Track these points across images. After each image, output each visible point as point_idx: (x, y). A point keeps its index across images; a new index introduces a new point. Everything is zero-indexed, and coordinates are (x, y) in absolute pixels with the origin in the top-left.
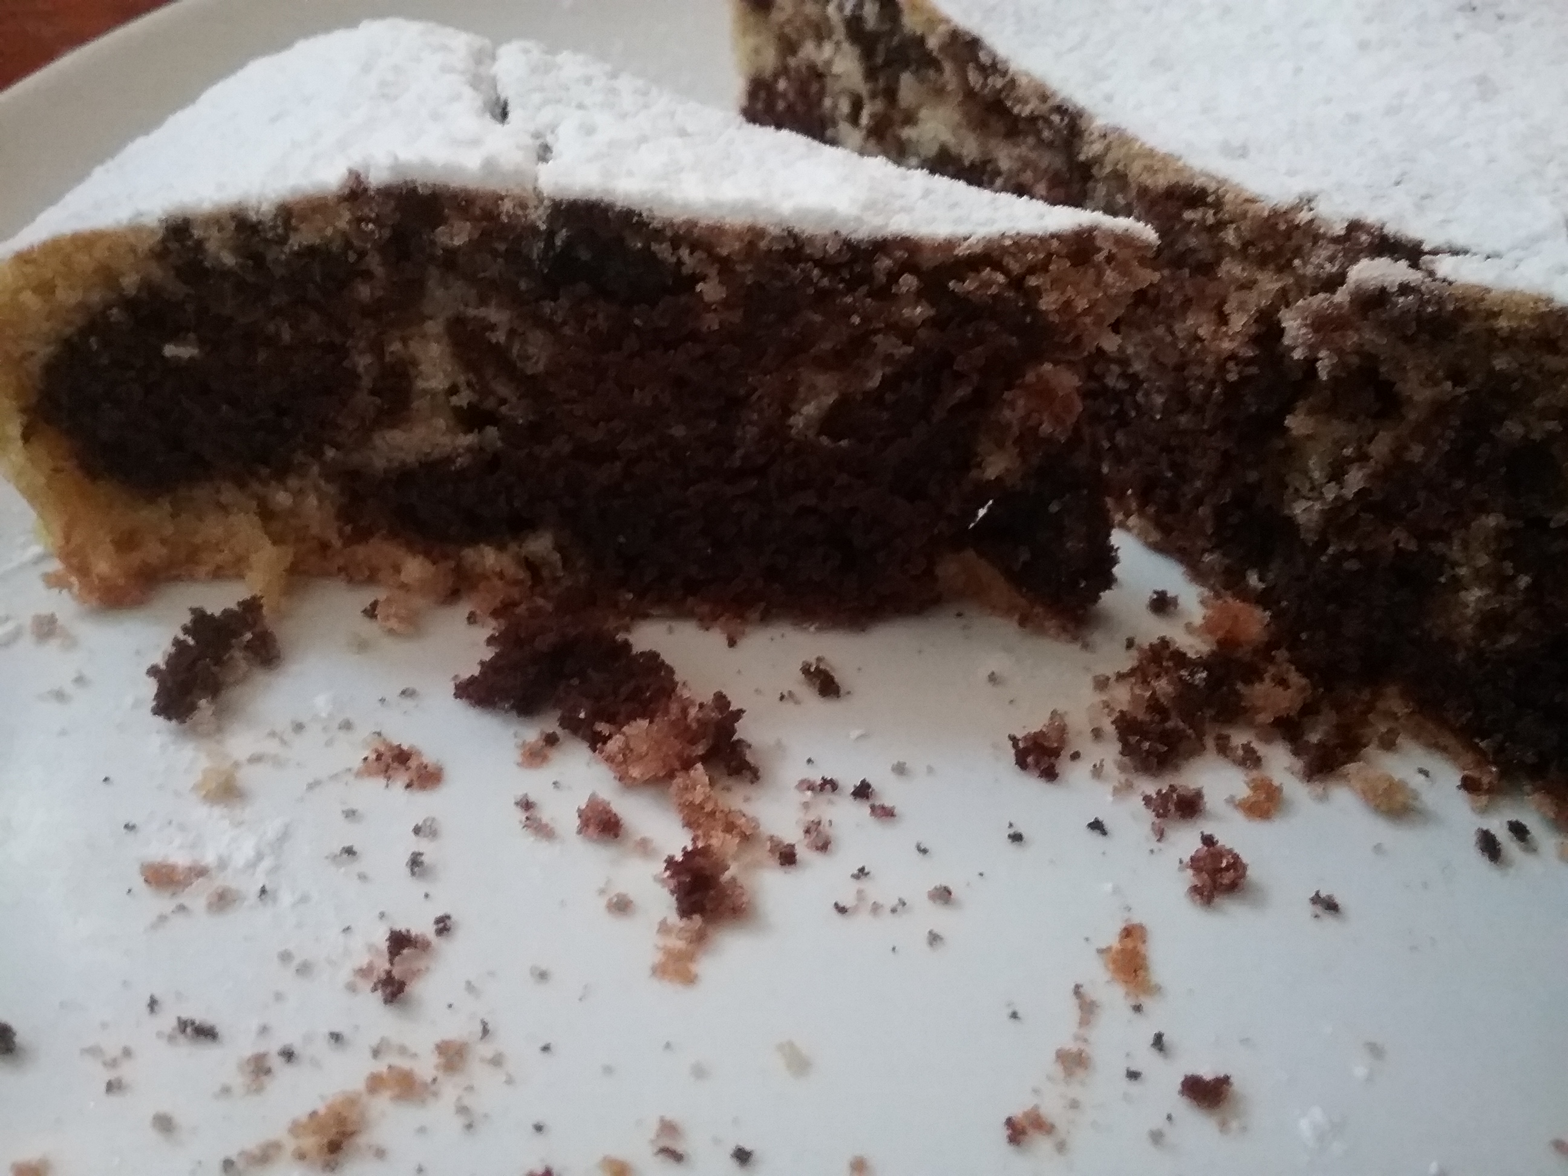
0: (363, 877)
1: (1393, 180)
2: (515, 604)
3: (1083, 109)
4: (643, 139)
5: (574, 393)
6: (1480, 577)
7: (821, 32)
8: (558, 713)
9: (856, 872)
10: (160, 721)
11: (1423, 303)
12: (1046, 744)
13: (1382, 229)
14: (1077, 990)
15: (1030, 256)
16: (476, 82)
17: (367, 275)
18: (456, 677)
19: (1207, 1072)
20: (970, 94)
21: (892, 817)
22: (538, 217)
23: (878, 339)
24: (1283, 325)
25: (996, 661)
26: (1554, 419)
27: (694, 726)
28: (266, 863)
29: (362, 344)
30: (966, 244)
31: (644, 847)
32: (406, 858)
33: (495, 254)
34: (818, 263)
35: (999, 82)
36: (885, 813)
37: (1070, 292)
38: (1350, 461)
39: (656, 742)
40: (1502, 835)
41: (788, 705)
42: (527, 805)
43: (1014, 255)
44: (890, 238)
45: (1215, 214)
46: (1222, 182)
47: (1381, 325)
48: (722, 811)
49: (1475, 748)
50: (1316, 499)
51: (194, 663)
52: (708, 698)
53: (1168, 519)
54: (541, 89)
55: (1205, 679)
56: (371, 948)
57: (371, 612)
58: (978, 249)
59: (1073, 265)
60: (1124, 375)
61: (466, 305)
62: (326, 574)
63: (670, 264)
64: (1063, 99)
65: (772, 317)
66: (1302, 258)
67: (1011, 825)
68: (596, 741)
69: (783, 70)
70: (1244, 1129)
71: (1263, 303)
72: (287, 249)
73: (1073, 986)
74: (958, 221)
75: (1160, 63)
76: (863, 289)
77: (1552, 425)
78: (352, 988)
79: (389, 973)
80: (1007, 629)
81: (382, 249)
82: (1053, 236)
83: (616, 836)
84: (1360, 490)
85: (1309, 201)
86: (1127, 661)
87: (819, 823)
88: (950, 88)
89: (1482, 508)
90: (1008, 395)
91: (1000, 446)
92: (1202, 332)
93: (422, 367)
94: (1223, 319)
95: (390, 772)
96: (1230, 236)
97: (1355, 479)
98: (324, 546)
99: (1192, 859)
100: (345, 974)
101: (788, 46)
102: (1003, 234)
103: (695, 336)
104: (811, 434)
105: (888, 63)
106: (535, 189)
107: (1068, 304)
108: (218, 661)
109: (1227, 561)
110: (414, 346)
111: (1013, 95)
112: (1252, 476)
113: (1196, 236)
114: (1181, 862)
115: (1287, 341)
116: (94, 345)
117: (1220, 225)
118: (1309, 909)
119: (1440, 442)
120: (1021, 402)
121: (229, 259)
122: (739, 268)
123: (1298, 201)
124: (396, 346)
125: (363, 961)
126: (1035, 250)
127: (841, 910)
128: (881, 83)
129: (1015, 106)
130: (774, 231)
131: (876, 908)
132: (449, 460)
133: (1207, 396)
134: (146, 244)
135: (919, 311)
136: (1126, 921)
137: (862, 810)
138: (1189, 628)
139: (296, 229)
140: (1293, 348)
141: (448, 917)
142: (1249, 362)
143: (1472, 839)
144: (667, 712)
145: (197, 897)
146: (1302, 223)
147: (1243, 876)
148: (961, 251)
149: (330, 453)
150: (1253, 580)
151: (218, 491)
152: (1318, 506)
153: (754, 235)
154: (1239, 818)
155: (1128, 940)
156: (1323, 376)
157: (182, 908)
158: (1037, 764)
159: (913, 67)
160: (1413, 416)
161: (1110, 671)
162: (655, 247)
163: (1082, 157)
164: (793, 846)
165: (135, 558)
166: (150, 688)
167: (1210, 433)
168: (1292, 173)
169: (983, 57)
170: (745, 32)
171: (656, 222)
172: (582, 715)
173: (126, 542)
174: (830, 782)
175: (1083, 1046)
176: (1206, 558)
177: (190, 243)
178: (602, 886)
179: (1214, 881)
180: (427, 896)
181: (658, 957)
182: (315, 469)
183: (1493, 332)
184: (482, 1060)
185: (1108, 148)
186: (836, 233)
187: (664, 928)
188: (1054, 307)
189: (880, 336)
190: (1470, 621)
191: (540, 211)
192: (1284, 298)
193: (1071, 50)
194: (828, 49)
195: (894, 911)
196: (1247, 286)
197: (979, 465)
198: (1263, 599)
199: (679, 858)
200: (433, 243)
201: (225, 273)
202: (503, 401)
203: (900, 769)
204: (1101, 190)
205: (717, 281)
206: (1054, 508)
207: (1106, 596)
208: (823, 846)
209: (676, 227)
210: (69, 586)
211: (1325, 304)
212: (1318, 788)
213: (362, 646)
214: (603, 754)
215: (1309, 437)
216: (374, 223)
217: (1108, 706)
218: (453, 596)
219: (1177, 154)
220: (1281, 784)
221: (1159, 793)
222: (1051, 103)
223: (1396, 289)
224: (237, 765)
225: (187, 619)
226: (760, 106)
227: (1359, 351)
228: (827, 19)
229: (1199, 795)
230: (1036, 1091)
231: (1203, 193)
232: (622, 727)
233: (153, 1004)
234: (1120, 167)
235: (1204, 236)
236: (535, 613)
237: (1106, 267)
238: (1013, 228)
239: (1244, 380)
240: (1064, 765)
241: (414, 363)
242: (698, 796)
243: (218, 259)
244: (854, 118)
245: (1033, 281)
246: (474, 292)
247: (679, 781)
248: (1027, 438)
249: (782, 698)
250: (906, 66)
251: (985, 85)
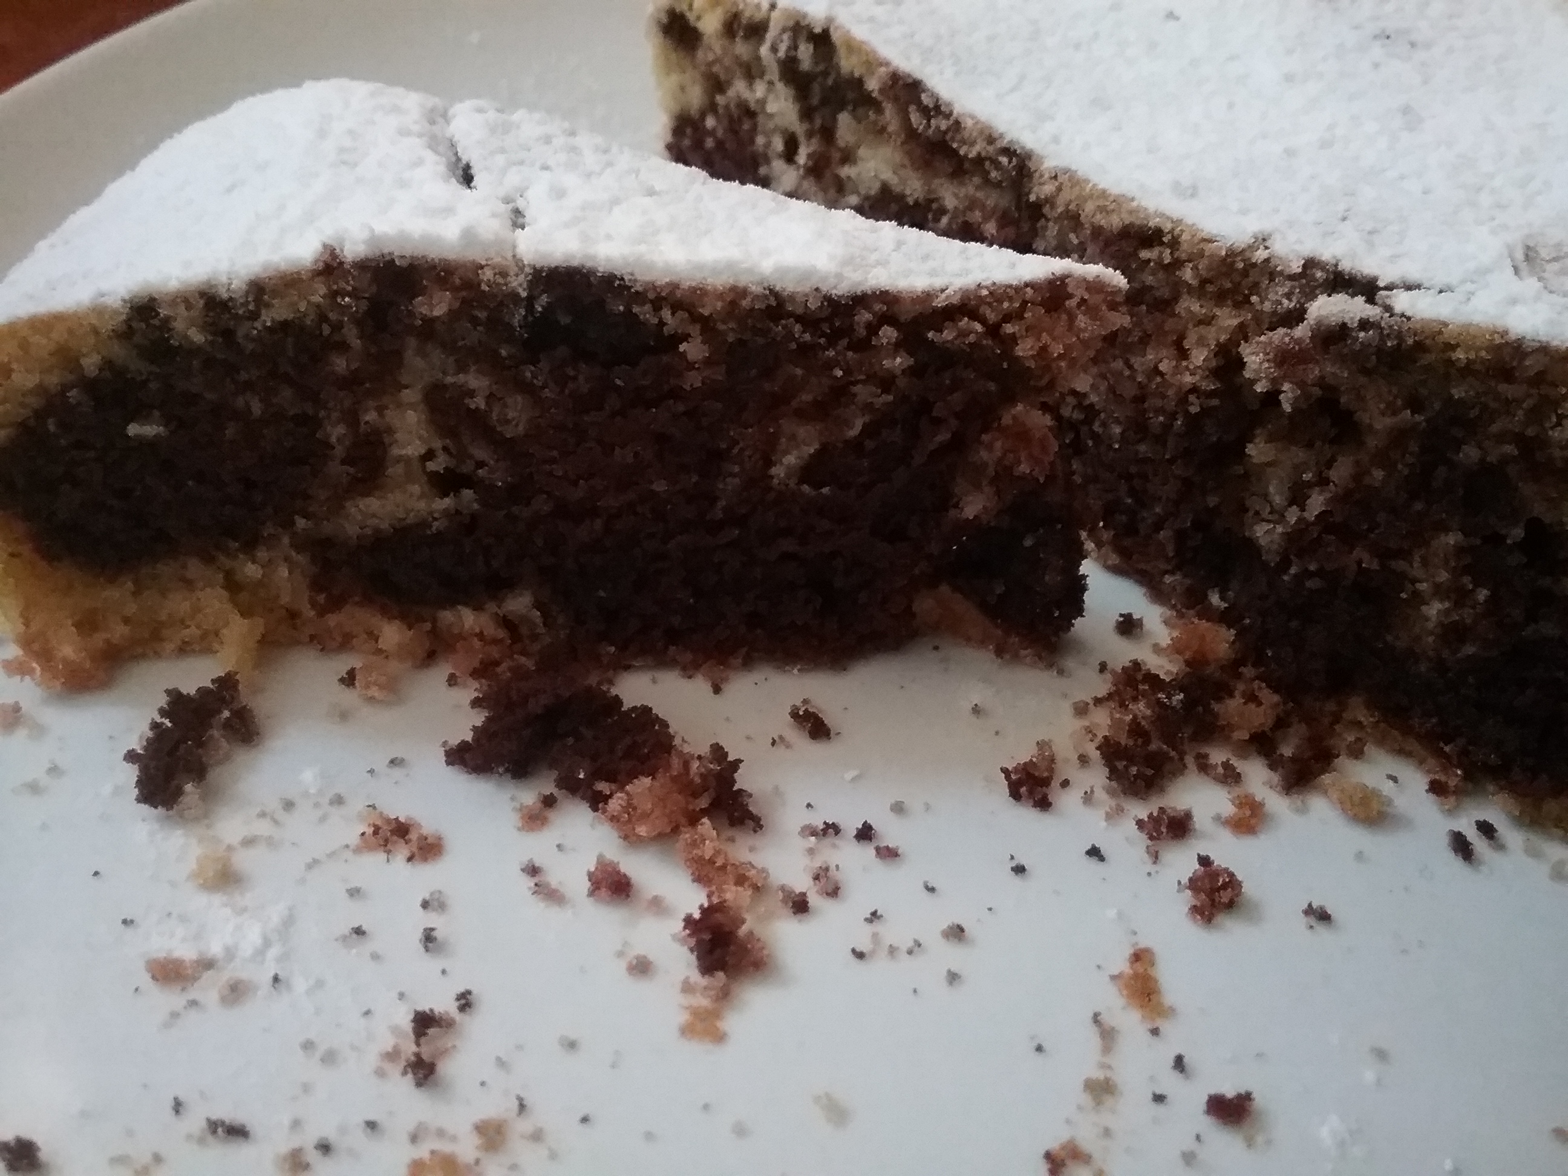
0: (375, 957)
1: (1340, 216)
2: (497, 663)
3: (1032, 150)
4: (615, 202)
5: (555, 453)
6: (1439, 592)
7: (752, 71)
8: (554, 774)
9: (869, 916)
10: (145, 808)
11: (1383, 338)
12: (1037, 774)
13: (1336, 265)
14: (1096, 1019)
15: (1006, 305)
16: (434, 143)
17: (343, 347)
18: (445, 743)
19: (1229, 1091)
20: (911, 134)
21: (897, 858)
22: (518, 284)
23: (858, 389)
24: (1245, 360)
25: (978, 694)
26: (1510, 444)
27: (697, 780)
28: (273, 952)
29: (335, 415)
30: (944, 296)
31: (657, 905)
32: (419, 934)
33: (475, 321)
34: (799, 319)
35: (944, 125)
36: (889, 854)
37: (1045, 338)
38: (1310, 485)
39: (660, 800)
40: (1472, 834)
41: (780, 750)
42: (533, 870)
43: (990, 304)
44: (869, 292)
45: (1171, 253)
46: (1179, 222)
47: (1342, 359)
48: (733, 864)
49: (1440, 754)
50: (1275, 522)
51: (176, 747)
52: (704, 750)
53: (1127, 542)
54: (502, 150)
55: (1181, 700)
56: (395, 1030)
57: (349, 680)
58: (955, 300)
59: (1048, 311)
60: (1079, 406)
61: (445, 373)
62: (295, 643)
63: (652, 324)
64: (1011, 142)
65: (754, 372)
66: (1258, 294)
67: (1012, 858)
68: (597, 802)
69: (712, 107)
70: (1269, 1142)
71: (1223, 338)
72: (258, 325)
73: (1091, 1015)
74: (933, 273)
75: (1099, 103)
76: (844, 342)
77: (1510, 449)
78: (380, 1073)
79: (418, 1055)
80: (983, 659)
81: (358, 322)
82: (1027, 285)
83: (628, 896)
84: (1320, 513)
85: (1264, 240)
86: (1102, 687)
87: (827, 869)
88: (891, 128)
89: (1443, 528)
90: (985, 438)
91: (978, 487)
92: (1162, 367)
93: (398, 436)
94: (1183, 354)
95: (389, 846)
96: (1187, 274)
97: (1317, 503)
98: (293, 615)
99: (1190, 880)
100: (372, 1059)
101: (716, 85)
102: (979, 285)
103: (676, 394)
104: (792, 484)
105: (825, 102)
106: (514, 256)
107: (1044, 349)
108: (200, 744)
109: (1188, 581)
110: (392, 416)
111: (958, 137)
112: (1212, 501)
113: (1153, 274)
114: (1179, 883)
115: (1247, 374)
116: (52, 428)
117: (1177, 264)
118: (1303, 921)
119: (1400, 466)
120: (998, 444)
121: (197, 337)
122: (722, 327)
123: (1253, 240)
124: (371, 416)
125: (388, 1043)
126: (1011, 299)
127: (860, 955)
128: (818, 122)
129: (961, 147)
130: (755, 289)
131: (892, 950)
132: (423, 524)
133: (1167, 427)
134: (107, 326)
135: (899, 362)
136: (1133, 946)
137: (868, 851)
138: (1157, 649)
139: (268, 306)
140: (1253, 382)
141: (469, 992)
142: (1211, 394)
143: (1445, 841)
144: (668, 767)
145: (208, 990)
146: (1259, 261)
147: (1239, 894)
148: (939, 303)
149: (301, 523)
150: (1215, 599)
151: (184, 567)
152: (1280, 529)
153: (737, 294)
154: (1226, 836)
155: (1138, 964)
156: (1287, 408)
157: (193, 1003)
158: (1031, 793)
159: (850, 108)
160: (1372, 442)
161: (1087, 697)
162: (636, 309)
163: (1032, 198)
164: (804, 894)
165: (98, 640)
166: (131, 773)
167: (1171, 461)
168: (1244, 212)
169: (925, 99)
170: (668, 68)
171: (638, 284)
172: (581, 776)
173: (87, 624)
174: (832, 826)
175: (1109, 1074)
176: (1168, 579)
177: (156, 322)
178: (619, 947)
179: (1213, 901)
180: (444, 972)
181: (683, 1017)
182: (286, 540)
183: (1450, 363)
184: (522, 1137)
185: (1059, 189)
186: (817, 289)
187: (687, 988)
188: (1031, 353)
189: (860, 386)
190: (1431, 633)
191: (522, 278)
192: (1242, 333)
193: (1013, 90)
194: (760, 89)
195: (910, 952)
196: (1207, 321)
197: (956, 506)
198: (1225, 618)
199: (697, 915)
200: (411, 314)
201: (194, 351)
202: (481, 464)
203: (898, 808)
204: (1052, 230)
205: (699, 339)
206: (1028, 542)
207: (1078, 622)
208: (834, 892)
209: (658, 290)
210: (30, 672)
211: (1287, 339)
212: (1297, 799)
213: (344, 716)
214: (606, 814)
215: (1269, 464)
216: (350, 296)
217: (1090, 732)
218: (429, 658)
219: (1130, 195)
220: (1264, 799)
221: (1150, 816)
222: (1000, 144)
223: (1356, 325)
224: (230, 848)
225: (163, 701)
226: (687, 142)
227: (1321, 382)
228: (758, 58)
229: (1188, 816)
230: (1068, 1122)
231: (1158, 233)
232: (625, 786)
233: (178, 1106)
234: (1072, 207)
235: (1161, 275)
236: (520, 674)
237: (1078, 312)
238: (988, 278)
239: (1205, 412)
240: (1056, 795)
241: (390, 431)
242: (708, 850)
243: (186, 337)
244: (790, 155)
245: (1009, 329)
246: (451, 359)
247: (686, 835)
248: (1004, 475)
249: (774, 743)
250: (841, 108)
251: (929, 125)
